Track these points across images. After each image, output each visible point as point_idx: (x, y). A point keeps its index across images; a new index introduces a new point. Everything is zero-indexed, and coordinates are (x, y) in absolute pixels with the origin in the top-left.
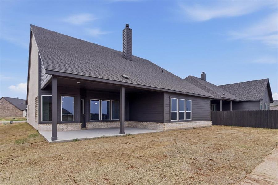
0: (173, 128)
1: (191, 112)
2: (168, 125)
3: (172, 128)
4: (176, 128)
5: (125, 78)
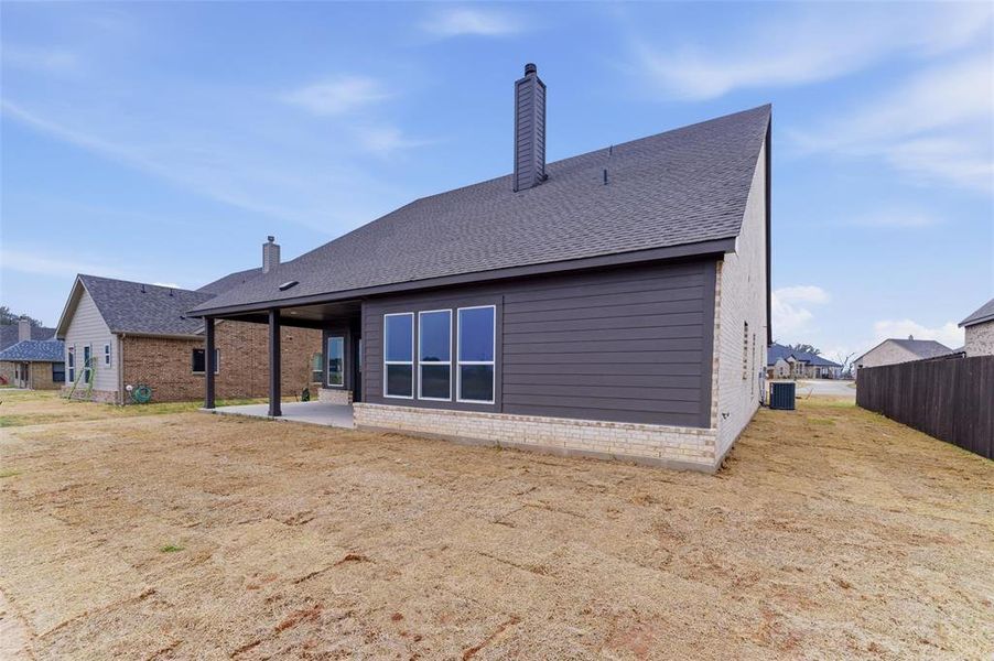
0: (386, 425)
1: (493, 363)
2: (365, 411)
3: (379, 425)
4: (395, 427)
5: (282, 289)
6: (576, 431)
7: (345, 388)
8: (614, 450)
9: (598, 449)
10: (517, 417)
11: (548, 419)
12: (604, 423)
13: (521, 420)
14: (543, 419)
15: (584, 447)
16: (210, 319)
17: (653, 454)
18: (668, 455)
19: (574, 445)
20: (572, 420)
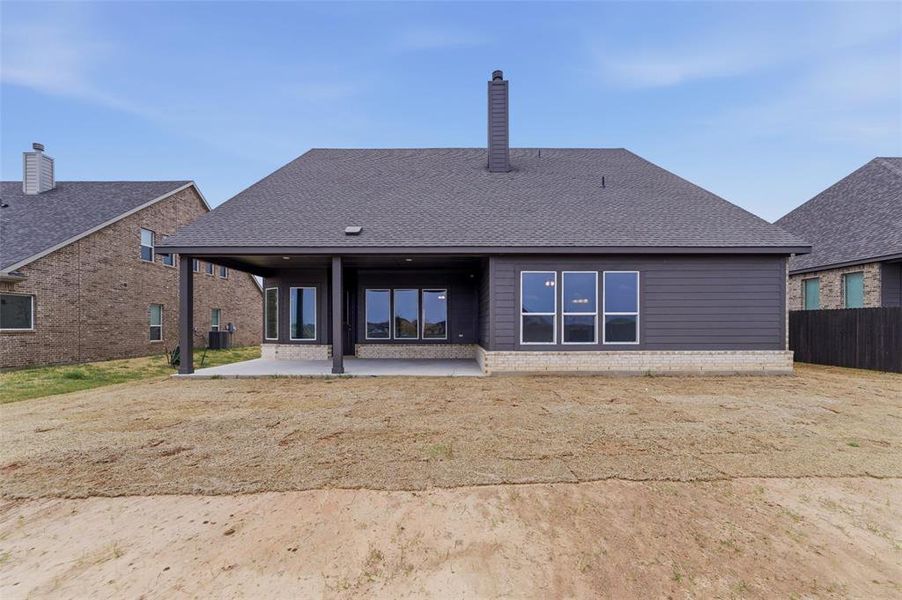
1: (637, 313)
2: (500, 358)
5: (348, 234)
6: (709, 358)
7: (319, 343)
8: (735, 368)
9: (725, 369)
10: (665, 352)
11: (690, 352)
12: (729, 352)
13: (668, 354)
14: (686, 352)
15: (715, 369)
16: (189, 259)
17: (759, 368)
18: (769, 368)
19: (708, 368)
20: (707, 352)
